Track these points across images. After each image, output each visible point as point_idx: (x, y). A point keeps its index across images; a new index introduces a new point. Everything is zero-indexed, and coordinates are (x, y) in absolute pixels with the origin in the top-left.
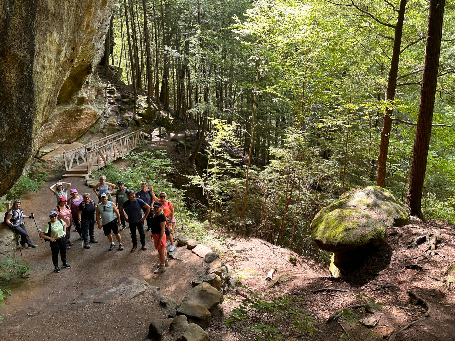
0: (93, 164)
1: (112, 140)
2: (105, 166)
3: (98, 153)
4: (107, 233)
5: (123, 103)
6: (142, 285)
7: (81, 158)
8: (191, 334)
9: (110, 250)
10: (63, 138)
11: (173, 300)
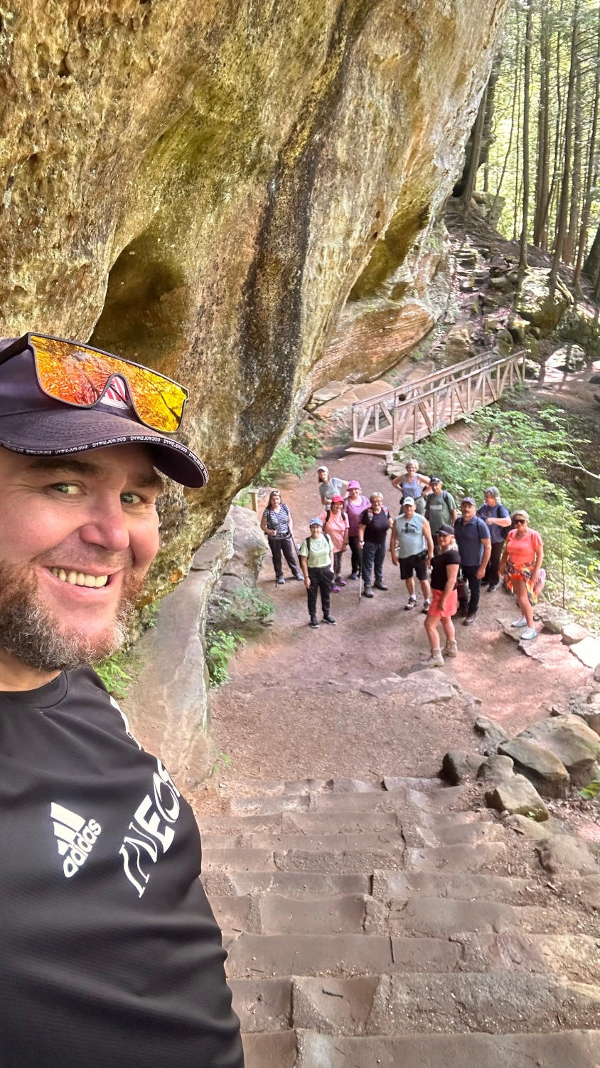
0: (403, 431)
1: (453, 377)
2: (429, 436)
3: (417, 408)
4: (405, 575)
5: (493, 288)
6: (447, 685)
7: (384, 416)
8: (511, 790)
9: (407, 609)
10: (358, 371)
11: (501, 728)
